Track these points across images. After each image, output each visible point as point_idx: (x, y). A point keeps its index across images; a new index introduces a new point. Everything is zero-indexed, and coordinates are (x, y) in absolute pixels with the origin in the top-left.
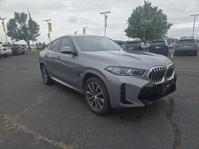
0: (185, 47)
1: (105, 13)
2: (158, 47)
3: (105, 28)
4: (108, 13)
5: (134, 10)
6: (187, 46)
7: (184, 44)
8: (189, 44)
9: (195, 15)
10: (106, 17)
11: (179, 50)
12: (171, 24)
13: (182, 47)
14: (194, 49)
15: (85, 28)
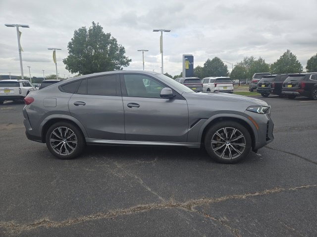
1: (18, 26)
3: (20, 53)
4: (23, 26)
5: (76, 32)
10: (19, 33)
12: (129, 59)
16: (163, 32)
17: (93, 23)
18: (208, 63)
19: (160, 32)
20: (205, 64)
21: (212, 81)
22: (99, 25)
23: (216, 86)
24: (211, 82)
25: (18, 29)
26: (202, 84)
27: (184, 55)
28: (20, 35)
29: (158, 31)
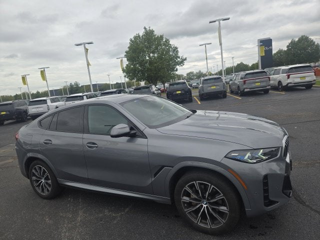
0: (212, 88)
1: (84, 44)
2: (180, 92)
3: (88, 68)
4: (88, 43)
5: (131, 40)
6: (215, 87)
7: (210, 85)
8: (216, 84)
9: (205, 44)
10: (87, 50)
11: (206, 93)
12: (184, 57)
13: (209, 89)
14: (222, 89)
15: (44, 68)
16: (221, 22)
17: (145, 28)
18: (293, 45)
19: (217, 22)
20: (288, 47)
21: (284, 72)
22: (151, 29)
23: (289, 77)
24: (282, 73)
25: (85, 47)
26: (269, 78)
27: (258, 40)
28: (87, 51)
29: (215, 21)
